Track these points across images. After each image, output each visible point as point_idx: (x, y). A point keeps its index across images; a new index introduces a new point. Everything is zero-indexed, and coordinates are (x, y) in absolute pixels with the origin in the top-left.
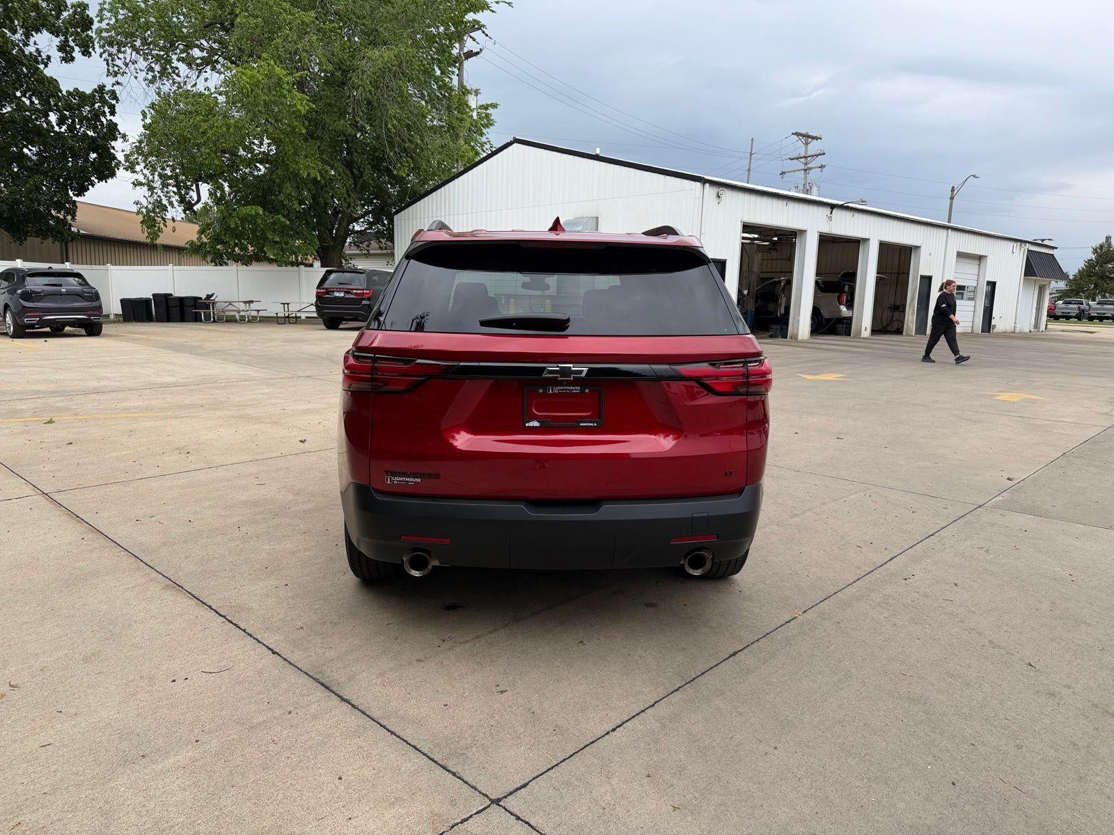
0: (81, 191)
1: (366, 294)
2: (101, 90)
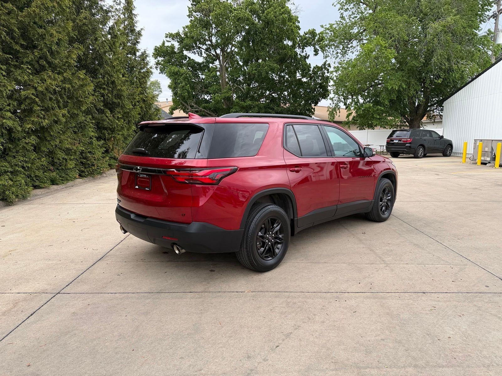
0: (316, 104)
1: (408, 141)
2: (325, 64)
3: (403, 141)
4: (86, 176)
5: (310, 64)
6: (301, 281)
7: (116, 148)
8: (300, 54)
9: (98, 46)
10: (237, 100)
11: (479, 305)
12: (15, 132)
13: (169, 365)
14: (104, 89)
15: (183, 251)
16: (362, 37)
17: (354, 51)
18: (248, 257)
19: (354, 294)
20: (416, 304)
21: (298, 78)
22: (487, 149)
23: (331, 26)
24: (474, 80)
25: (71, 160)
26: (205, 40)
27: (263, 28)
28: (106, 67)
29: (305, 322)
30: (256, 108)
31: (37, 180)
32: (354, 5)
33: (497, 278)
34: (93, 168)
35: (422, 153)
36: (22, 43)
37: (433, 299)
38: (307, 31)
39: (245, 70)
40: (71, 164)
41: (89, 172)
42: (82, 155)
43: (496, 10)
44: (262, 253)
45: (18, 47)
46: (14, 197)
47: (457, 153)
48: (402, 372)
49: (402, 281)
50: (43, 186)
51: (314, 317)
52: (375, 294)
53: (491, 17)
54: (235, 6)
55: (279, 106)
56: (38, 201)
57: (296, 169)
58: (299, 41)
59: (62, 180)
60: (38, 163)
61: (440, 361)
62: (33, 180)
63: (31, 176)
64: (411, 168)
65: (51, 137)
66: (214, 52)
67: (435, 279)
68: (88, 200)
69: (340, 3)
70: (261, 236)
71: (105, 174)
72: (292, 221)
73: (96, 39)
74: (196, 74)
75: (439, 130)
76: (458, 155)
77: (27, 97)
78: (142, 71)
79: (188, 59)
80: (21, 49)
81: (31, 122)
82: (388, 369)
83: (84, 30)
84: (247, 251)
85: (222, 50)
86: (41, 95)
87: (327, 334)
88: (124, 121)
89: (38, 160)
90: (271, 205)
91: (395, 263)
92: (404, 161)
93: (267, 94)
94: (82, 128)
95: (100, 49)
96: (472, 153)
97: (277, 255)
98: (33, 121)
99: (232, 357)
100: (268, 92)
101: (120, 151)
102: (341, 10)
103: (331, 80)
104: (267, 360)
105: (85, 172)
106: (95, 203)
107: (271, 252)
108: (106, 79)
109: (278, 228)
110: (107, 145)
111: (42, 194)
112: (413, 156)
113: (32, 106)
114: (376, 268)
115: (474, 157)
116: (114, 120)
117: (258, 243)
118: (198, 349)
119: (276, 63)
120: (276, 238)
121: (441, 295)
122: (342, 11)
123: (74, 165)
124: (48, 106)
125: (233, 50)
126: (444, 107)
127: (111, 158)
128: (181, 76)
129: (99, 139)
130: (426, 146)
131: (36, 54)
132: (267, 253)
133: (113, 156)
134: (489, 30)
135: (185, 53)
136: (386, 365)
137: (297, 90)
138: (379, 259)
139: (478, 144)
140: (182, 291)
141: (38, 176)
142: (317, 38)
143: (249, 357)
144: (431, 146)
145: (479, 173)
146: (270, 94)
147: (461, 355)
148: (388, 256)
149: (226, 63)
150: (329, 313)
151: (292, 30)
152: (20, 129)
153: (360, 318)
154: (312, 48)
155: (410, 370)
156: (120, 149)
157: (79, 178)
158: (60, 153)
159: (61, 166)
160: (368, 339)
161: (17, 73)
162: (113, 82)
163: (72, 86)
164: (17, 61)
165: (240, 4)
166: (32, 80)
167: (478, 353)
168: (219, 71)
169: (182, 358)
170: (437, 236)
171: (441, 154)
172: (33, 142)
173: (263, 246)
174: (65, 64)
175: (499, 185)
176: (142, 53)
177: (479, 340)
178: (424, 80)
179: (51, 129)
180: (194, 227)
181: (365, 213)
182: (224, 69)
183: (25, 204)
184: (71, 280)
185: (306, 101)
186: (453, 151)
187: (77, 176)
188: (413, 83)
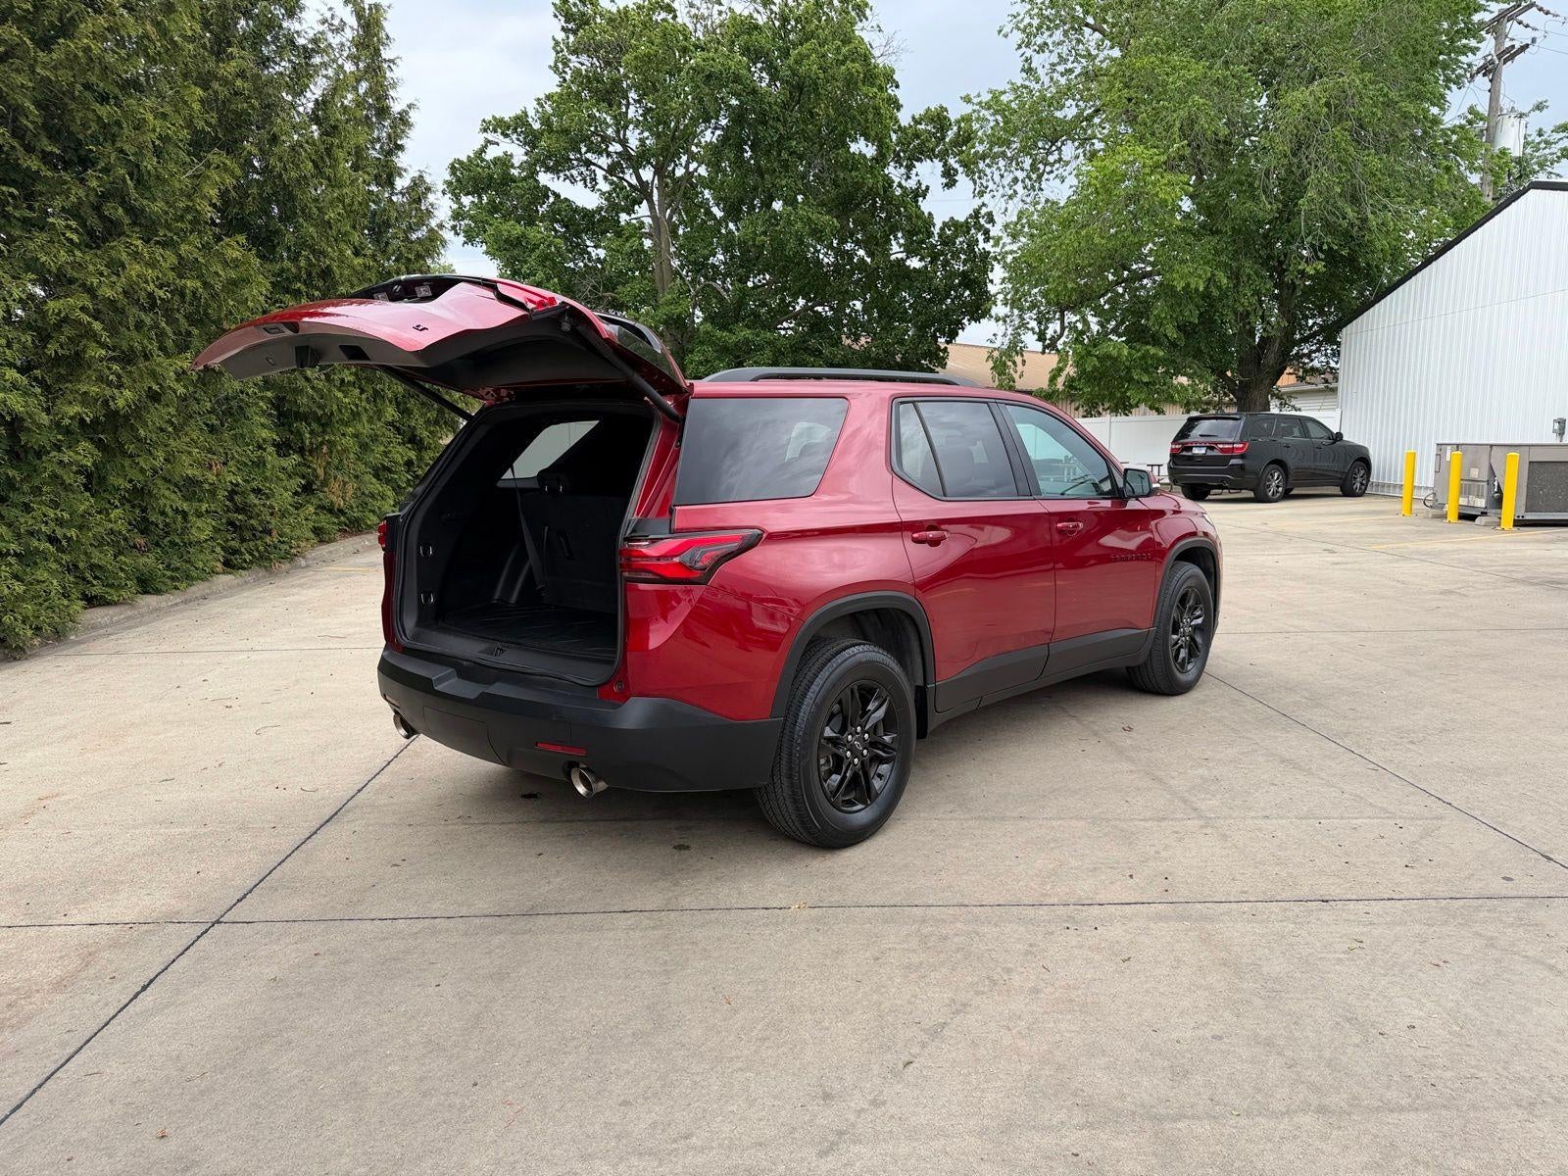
0: (952, 336)
1: (1238, 449)
2: (976, 214)
3: (1222, 450)
4: (245, 565)
5: (930, 214)
6: (956, 872)
7: (335, 478)
8: (900, 185)
9: (280, 159)
10: (709, 327)
11: (1489, 934)
12: (29, 430)
13: (592, 1124)
14: (297, 294)
15: (602, 786)
16: (1089, 132)
17: (1065, 174)
18: (795, 801)
19: (1118, 907)
20: (1304, 933)
21: (893, 257)
22: (1475, 473)
23: (996, 96)
24: (1430, 263)
25: (199, 515)
26: (606, 140)
27: (785, 106)
28: (305, 225)
29: (983, 993)
30: (768, 353)
31: (96, 578)
32: (1065, 34)
33: (1536, 855)
34: (268, 540)
35: (1278, 487)
36: (49, 149)
37: (1352, 918)
38: (919, 112)
39: (730, 232)
40: (202, 529)
41: (256, 553)
42: (231, 499)
43: (1493, 52)
44: (834, 789)
45: (33, 163)
46: (29, 633)
47: (1383, 485)
48: (1282, 1126)
49: (1256, 867)
50: (116, 599)
51: (1006, 977)
52: (1181, 908)
53: (1478, 72)
54: (699, 34)
55: (837, 342)
56: (103, 644)
57: (931, 534)
58: (897, 145)
59: (173, 578)
60: (99, 526)
61: (1392, 1095)
62: (84, 579)
63: (76, 567)
64: (1249, 531)
65: (139, 445)
66: (634, 177)
67: (1353, 861)
68: (262, 640)
69: (1022, 26)
70: (829, 740)
71: (303, 557)
72: (921, 693)
73: (274, 139)
74: (578, 245)
75: (1328, 416)
76: (1389, 491)
77: (65, 320)
78: (414, 237)
79: (551, 200)
80: (43, 167)
81: (80, 398)
82: (1243, 1121)
83: (235, 112)
84: (792, 785)
85: (659, 171)
86: (110, 312)
87: (1052, 1025)
88: (362, 391)
89: (99, 516)
90: (859, 644)
91: (1231, 817)
92: (1225, 512)
93: (798, 308)
94: (232, 415)
95: (286, 170)
96: (1431, 484)
97: (878, 795)
98: (85, 393)
99: (775, 1097)
100: (801, 302)
101: (349, 487)
102: (1024, 49)
103: (995, 263)
104: (884, 1103)
105: (241, 554)
106: (284, 647)
107: (859, 787)
108: (303, 263)
109: (881, 713)
110: (309, 467)
111: (112, 624)
112: (1251, 494)
113: (80, 348)
114: (1177, 832)
115: (1438, 496)
116: (330, 391)
117: (822, 761)
118: (673, 1076)
119: (828, 212)
120: (873, 744)
121: (1376, 907)
122: (1029, 52)
123: (208, 533)
124: (131, 348)
125: (691, 169)
126: (1343, 346)
127: (321, 507)
128: (533, 250)
129: (283, 448)
130: (1291, 463)
131: (94, 184)
132: (847, 792)
133: (326, 502)
134: (1472, 110)
135: (544, 178)
136: (1235, 1109)
137: (892, 295)
138: (1182, 805)
139: (1448, 459)
140: (597, 908)
141: (100, 567)
142: (950, 135)
143: (827, 1096)
144: (1305, 464)
145: (1455, 547)
146: (805, 308)
147: (1448, 1074)
148: (1209, 796)
149: (673, 212)
150: (1050, 966)
151: (876, 109)
152: (45, 419)
153: (1143, 979)
154: (938, 166)
155: (1307, 1120)
156: (347, 480)
157: (224, 573)
158: (167, 493)
159: (167, 534)
160: (1175, 1035)
161: (35, 244)
162: (326, 273)
163: (205, 284)
164: (30, 208)
165: (714, 30)
166: (80, 265)
167: (1500, 1070)
168: (649, 236)
169: (625, 1103)
170: (1346, 734)
171: (1337, 490)
172: (84, 462)
173: (837, 770)
174: (182, 217)
175: (1516, 580)
176: (413, 180)
177: (1499, 1032)
178: (1281, 263)
179: (140, 418)
180: (635, 713)
181: (1127, 668)
182: (665, 228)
183: (65, 653)
184: (250, 884)
185: (922, 328)
186: (1373, 479)
187: (219, 567)
188: (1248, 271)
